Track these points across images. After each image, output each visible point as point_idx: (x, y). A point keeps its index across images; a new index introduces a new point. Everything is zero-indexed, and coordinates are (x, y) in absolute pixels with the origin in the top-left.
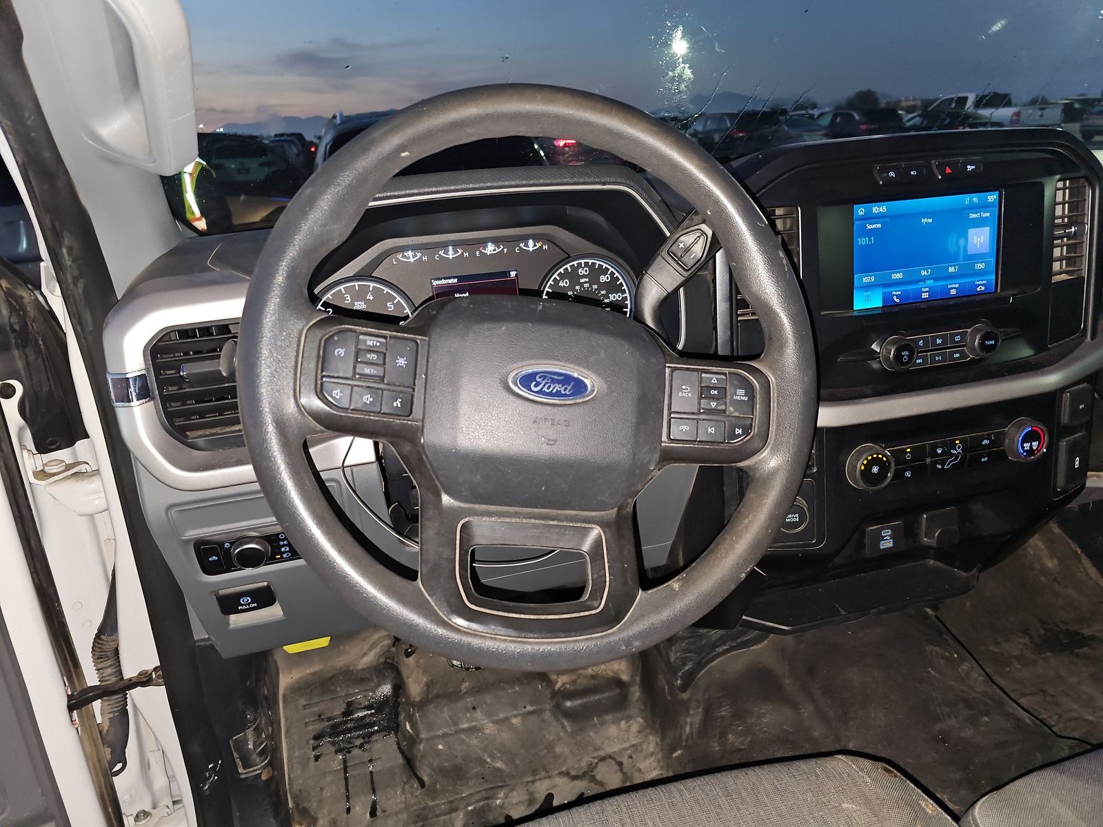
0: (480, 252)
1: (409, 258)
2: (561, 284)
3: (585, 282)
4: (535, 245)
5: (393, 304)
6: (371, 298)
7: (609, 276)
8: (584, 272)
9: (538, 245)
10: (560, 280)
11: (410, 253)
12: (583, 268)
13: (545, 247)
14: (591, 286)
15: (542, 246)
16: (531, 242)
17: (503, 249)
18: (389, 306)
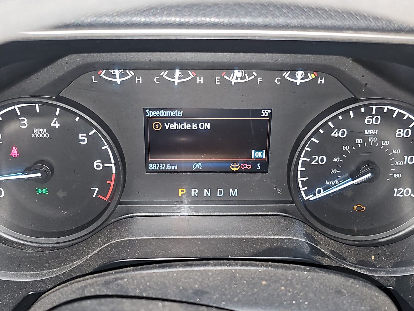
0: (222, 79)
1: (115, 77)
2: (335, 134)
3: (373, 135)
4: (306, 77)
5: (88, 136)
6: (57, 125)
7: (410, 131)
8: (373, 121)
9: (312, 76)
10: (334, 129)
11: (117, 72)
12: (373, 116)
13: (322, 80)
14: (379, 141)
15: (316, 78)
16: (300, 74)
17: (256, 78)
18: (80, 138)
